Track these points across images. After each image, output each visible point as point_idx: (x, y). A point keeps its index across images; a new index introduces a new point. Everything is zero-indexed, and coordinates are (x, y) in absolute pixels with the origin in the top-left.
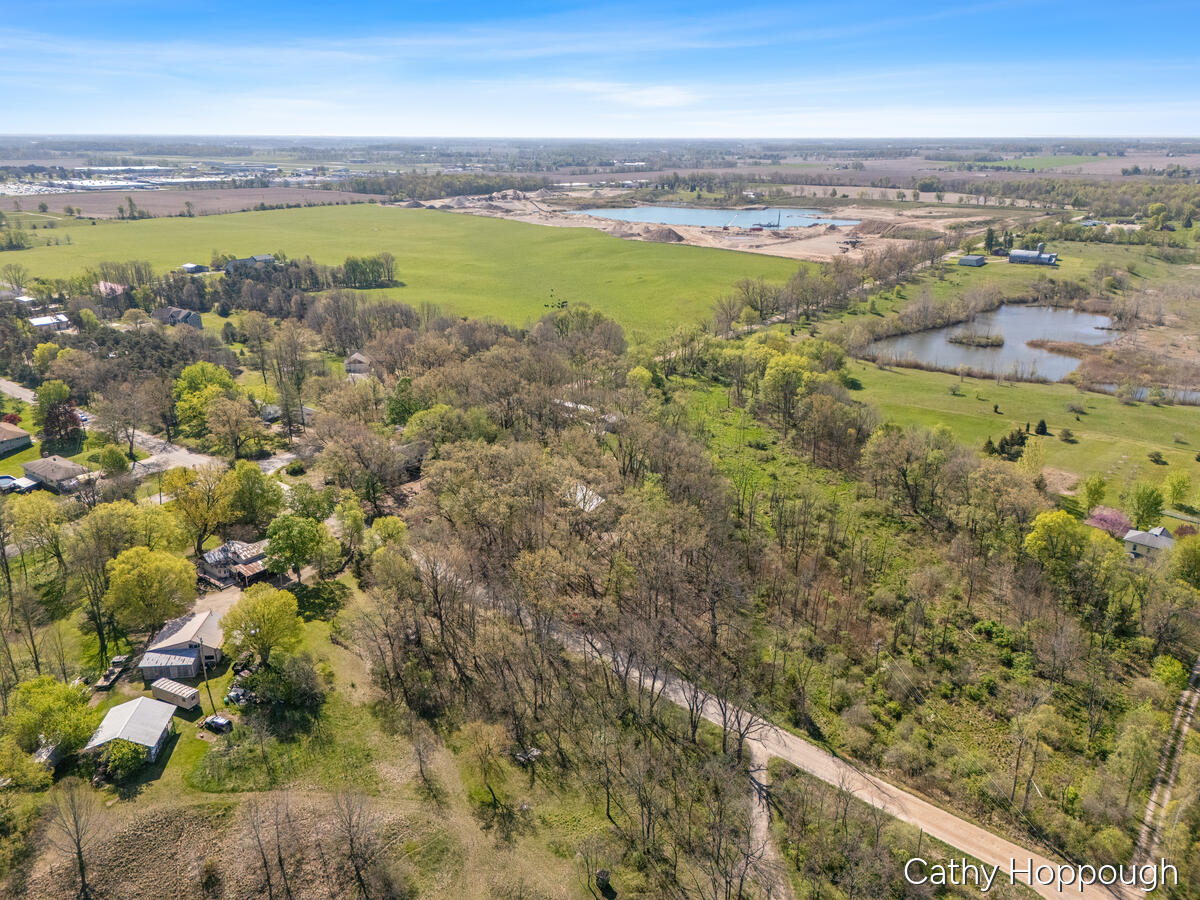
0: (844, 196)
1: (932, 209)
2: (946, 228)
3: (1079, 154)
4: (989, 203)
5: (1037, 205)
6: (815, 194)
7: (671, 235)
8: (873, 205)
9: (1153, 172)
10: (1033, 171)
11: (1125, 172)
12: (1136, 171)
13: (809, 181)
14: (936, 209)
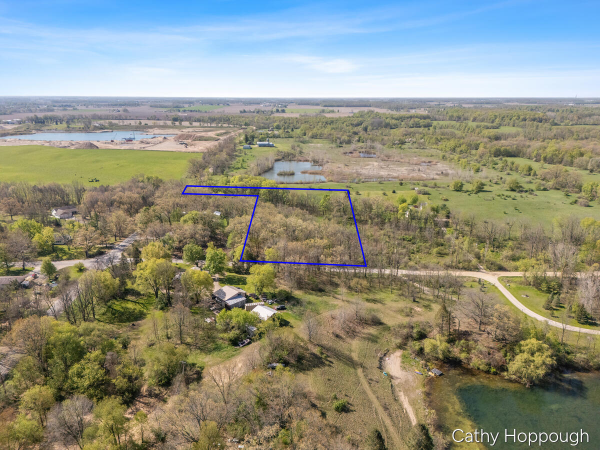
0: (146, 124)
1: (195, 129)
2: (215, 135)
3: (212, 105)
4: (212, 126)
5: (231, 126)
6: (130, 124)
7: (91, 146)
8: (166, 128)
9: (250, 112)
10: (206, 112)
11: (241, 112)
12: (245, 111)
13: (114, 118)
14: (198, 129)
